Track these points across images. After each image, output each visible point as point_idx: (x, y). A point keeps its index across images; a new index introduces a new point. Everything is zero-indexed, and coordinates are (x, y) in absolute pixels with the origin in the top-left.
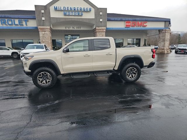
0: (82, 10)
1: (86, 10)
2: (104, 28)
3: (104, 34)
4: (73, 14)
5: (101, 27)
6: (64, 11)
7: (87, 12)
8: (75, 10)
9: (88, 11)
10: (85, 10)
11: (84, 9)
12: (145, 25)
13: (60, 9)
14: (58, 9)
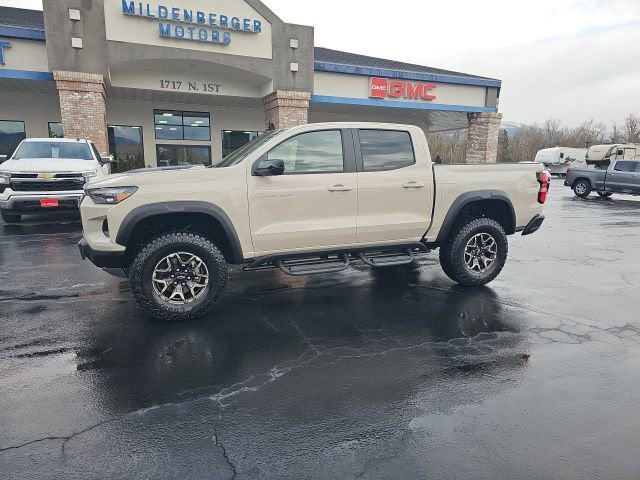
0: (229, 26)
1: (242, 27)
2: (304, 95)
3: (304, 114)
4: (195, 37)
5: (293, 89)
6: (161, 20)
7: (246, 32)
8: (201, 20)
9: (249, 31)
10: (238, 24)
11: (235, 21)
12: (429, 93)
13: (144, 14)
14: (137, 12)
